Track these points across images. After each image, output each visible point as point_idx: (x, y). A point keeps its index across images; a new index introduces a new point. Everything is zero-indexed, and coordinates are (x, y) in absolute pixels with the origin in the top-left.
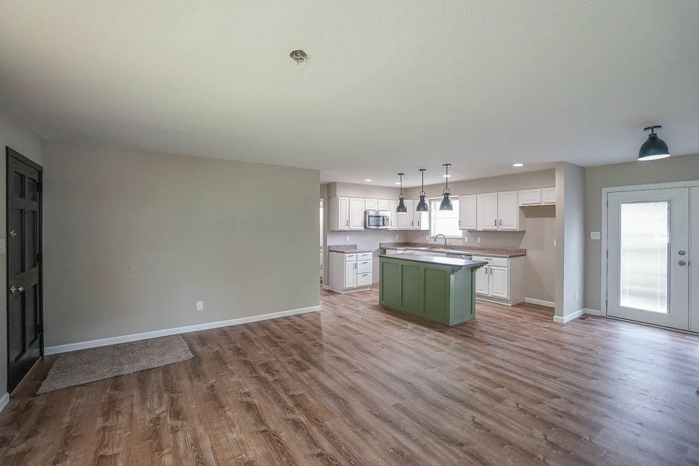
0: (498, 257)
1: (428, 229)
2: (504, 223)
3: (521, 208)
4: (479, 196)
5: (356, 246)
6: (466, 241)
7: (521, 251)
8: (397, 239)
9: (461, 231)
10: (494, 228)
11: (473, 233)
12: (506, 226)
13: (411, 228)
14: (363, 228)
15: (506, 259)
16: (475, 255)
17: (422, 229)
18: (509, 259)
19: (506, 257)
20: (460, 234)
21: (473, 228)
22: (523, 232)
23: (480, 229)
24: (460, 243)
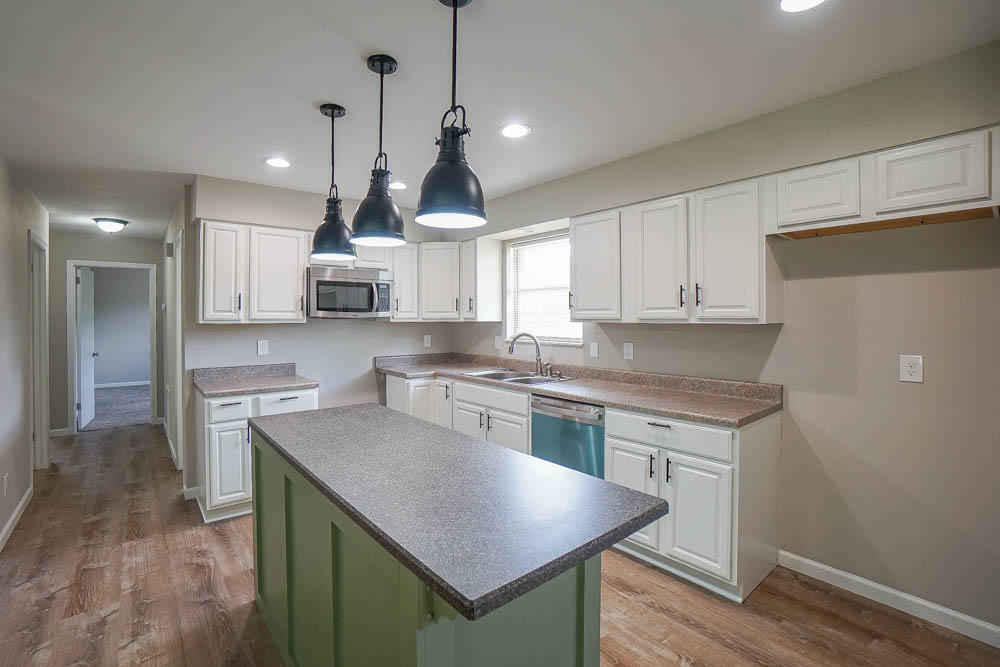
0: (694, 419)
1: (498, 319)
2: (708, 297)
3: (772, 239)
4: (631, 214)
5: (292, 367)
6: (594, 351)
7: (765, 392)
8: (427, 345)
9: (580, 324)
10: (677, 314)
11: (613, 330)
12: (718, 309)
13: (452, 316)
14: (301, 318)
15: (727, 432)
16: (613, 406)
17: (481, 318)
18: (737, 432)
19: (730, 425)
20: (575, 332)
21: (611, 314)
22: (773, 329)
23: (630, 318)
24: (577, 360)
